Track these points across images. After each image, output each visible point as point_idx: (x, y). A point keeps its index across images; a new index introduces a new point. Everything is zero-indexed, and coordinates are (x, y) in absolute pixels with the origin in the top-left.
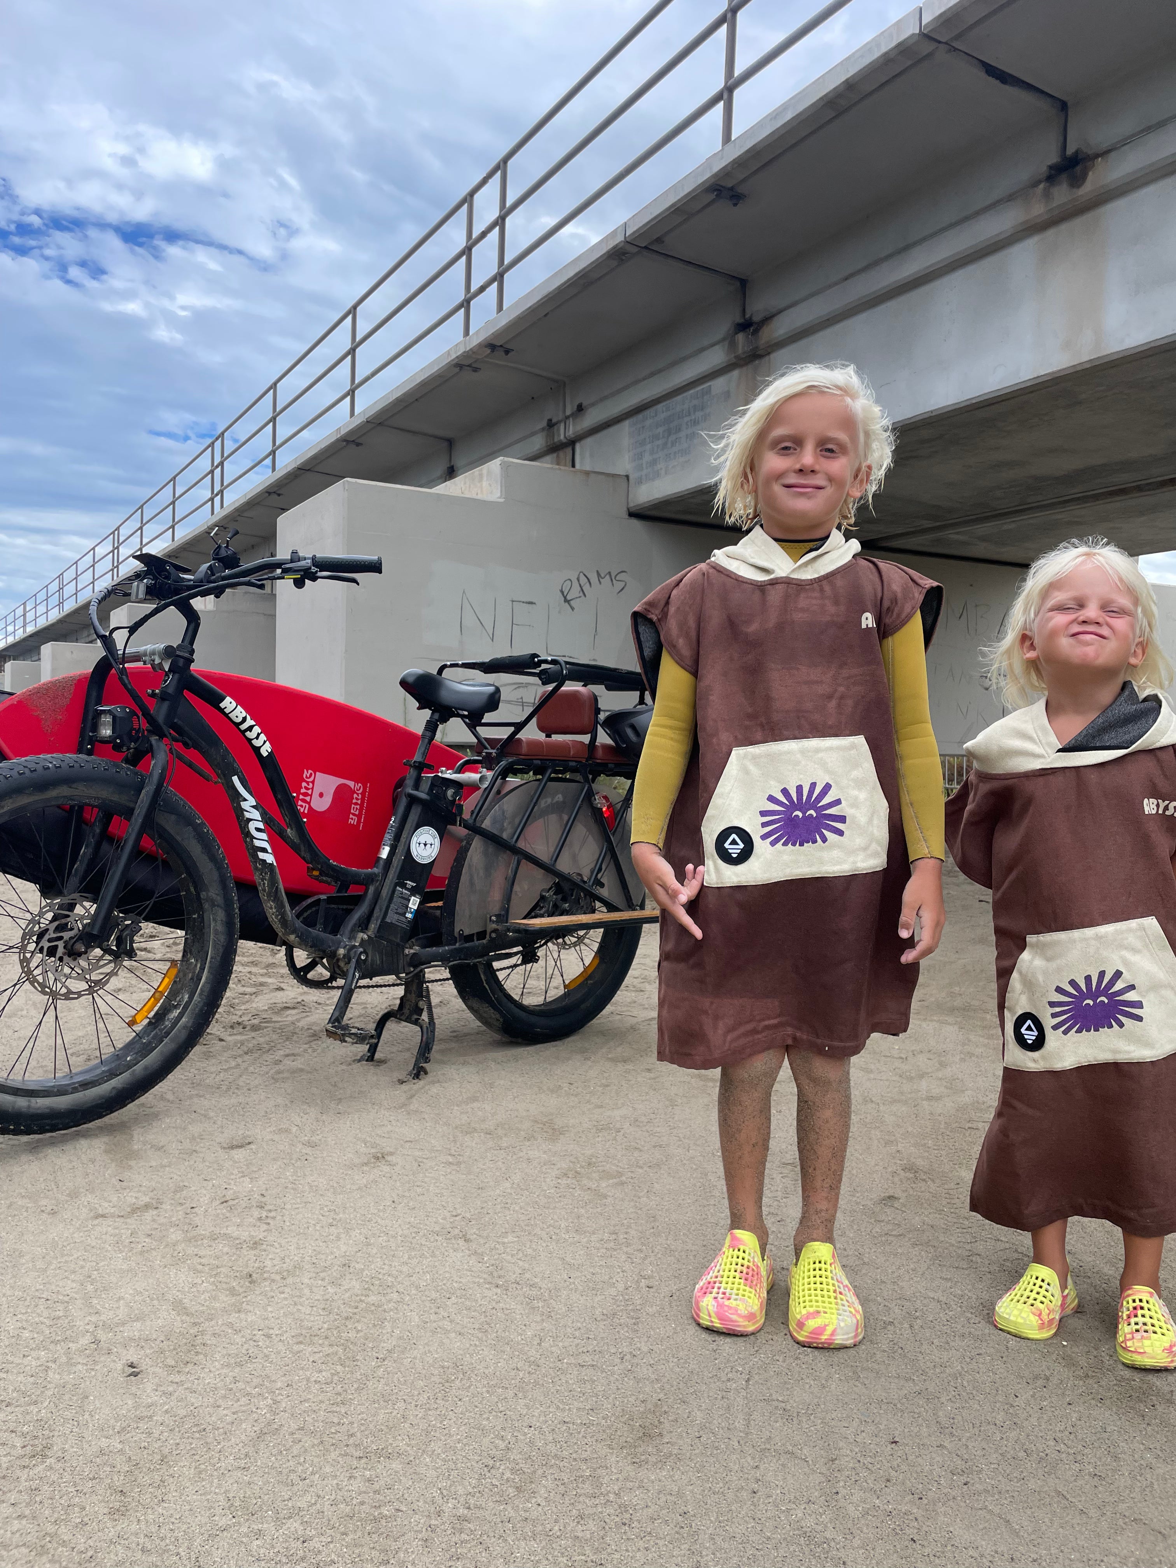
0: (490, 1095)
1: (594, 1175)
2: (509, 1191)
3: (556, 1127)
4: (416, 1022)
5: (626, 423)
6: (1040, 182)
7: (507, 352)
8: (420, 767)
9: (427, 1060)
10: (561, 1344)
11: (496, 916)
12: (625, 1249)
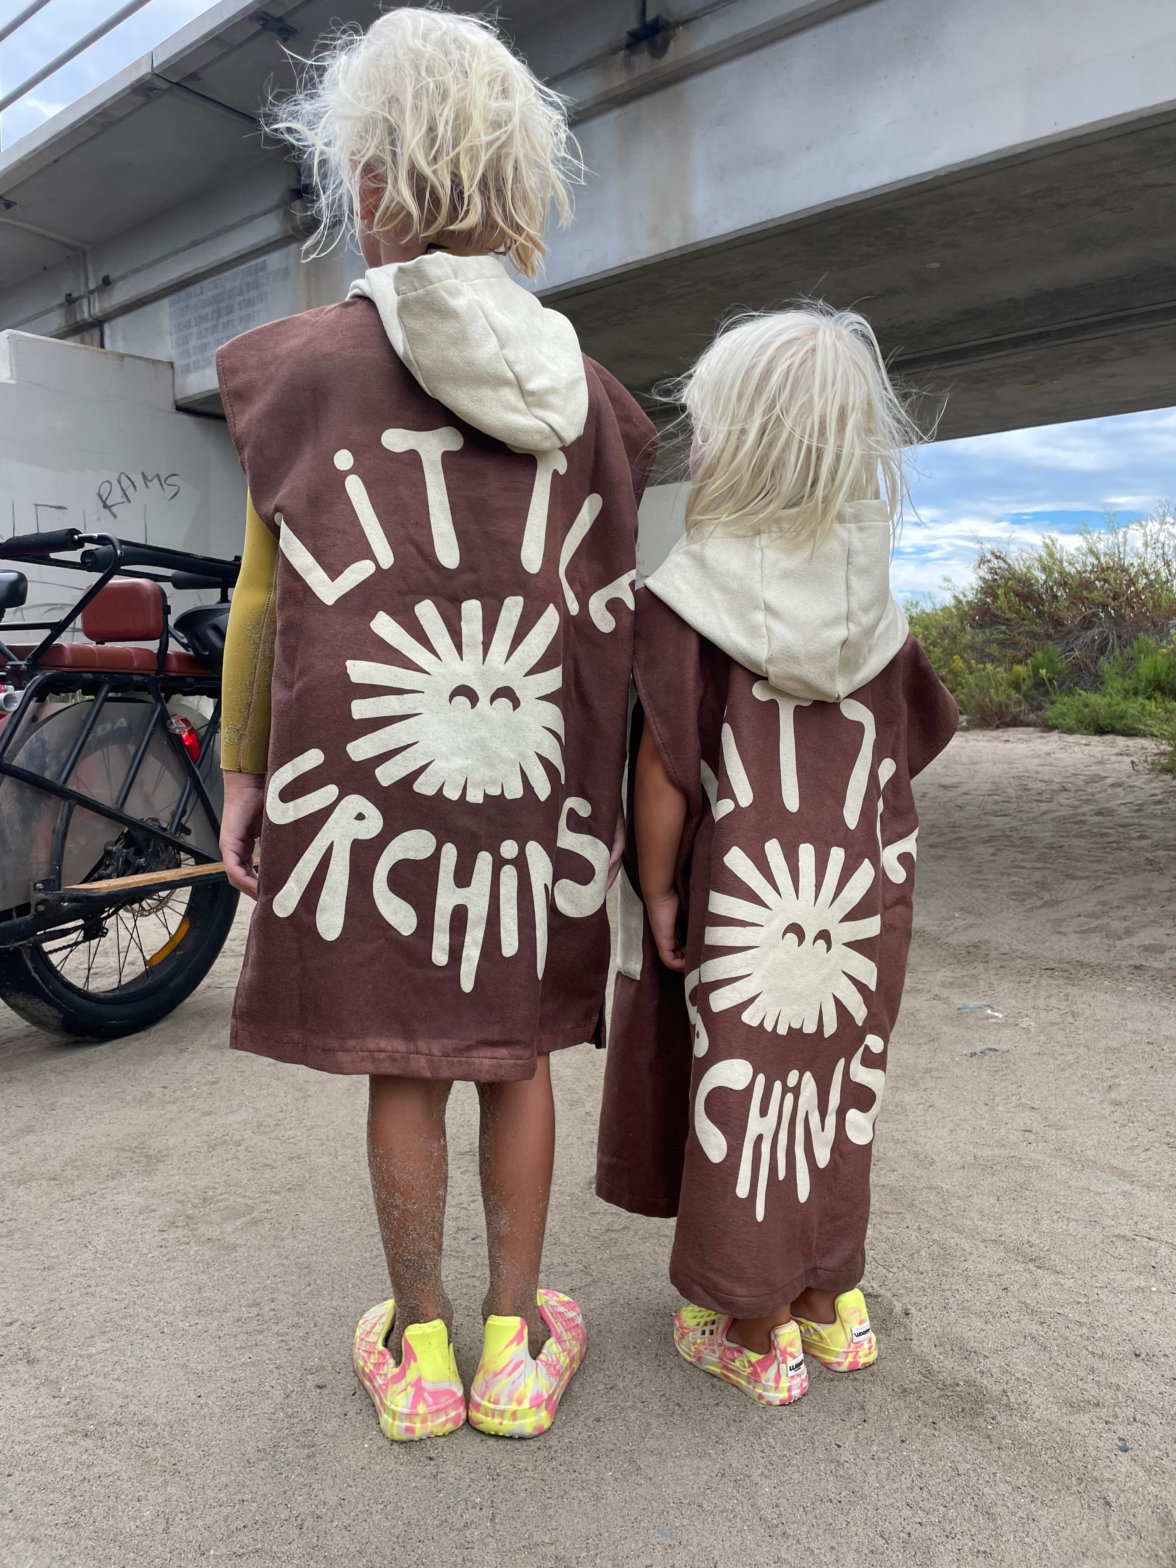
0: (51, 1121)
3: (151, 1152)
5: (165, 302)
6: (620, 49)
10: (200, 1523)
11: (42, 882)
12: (275, 1329)
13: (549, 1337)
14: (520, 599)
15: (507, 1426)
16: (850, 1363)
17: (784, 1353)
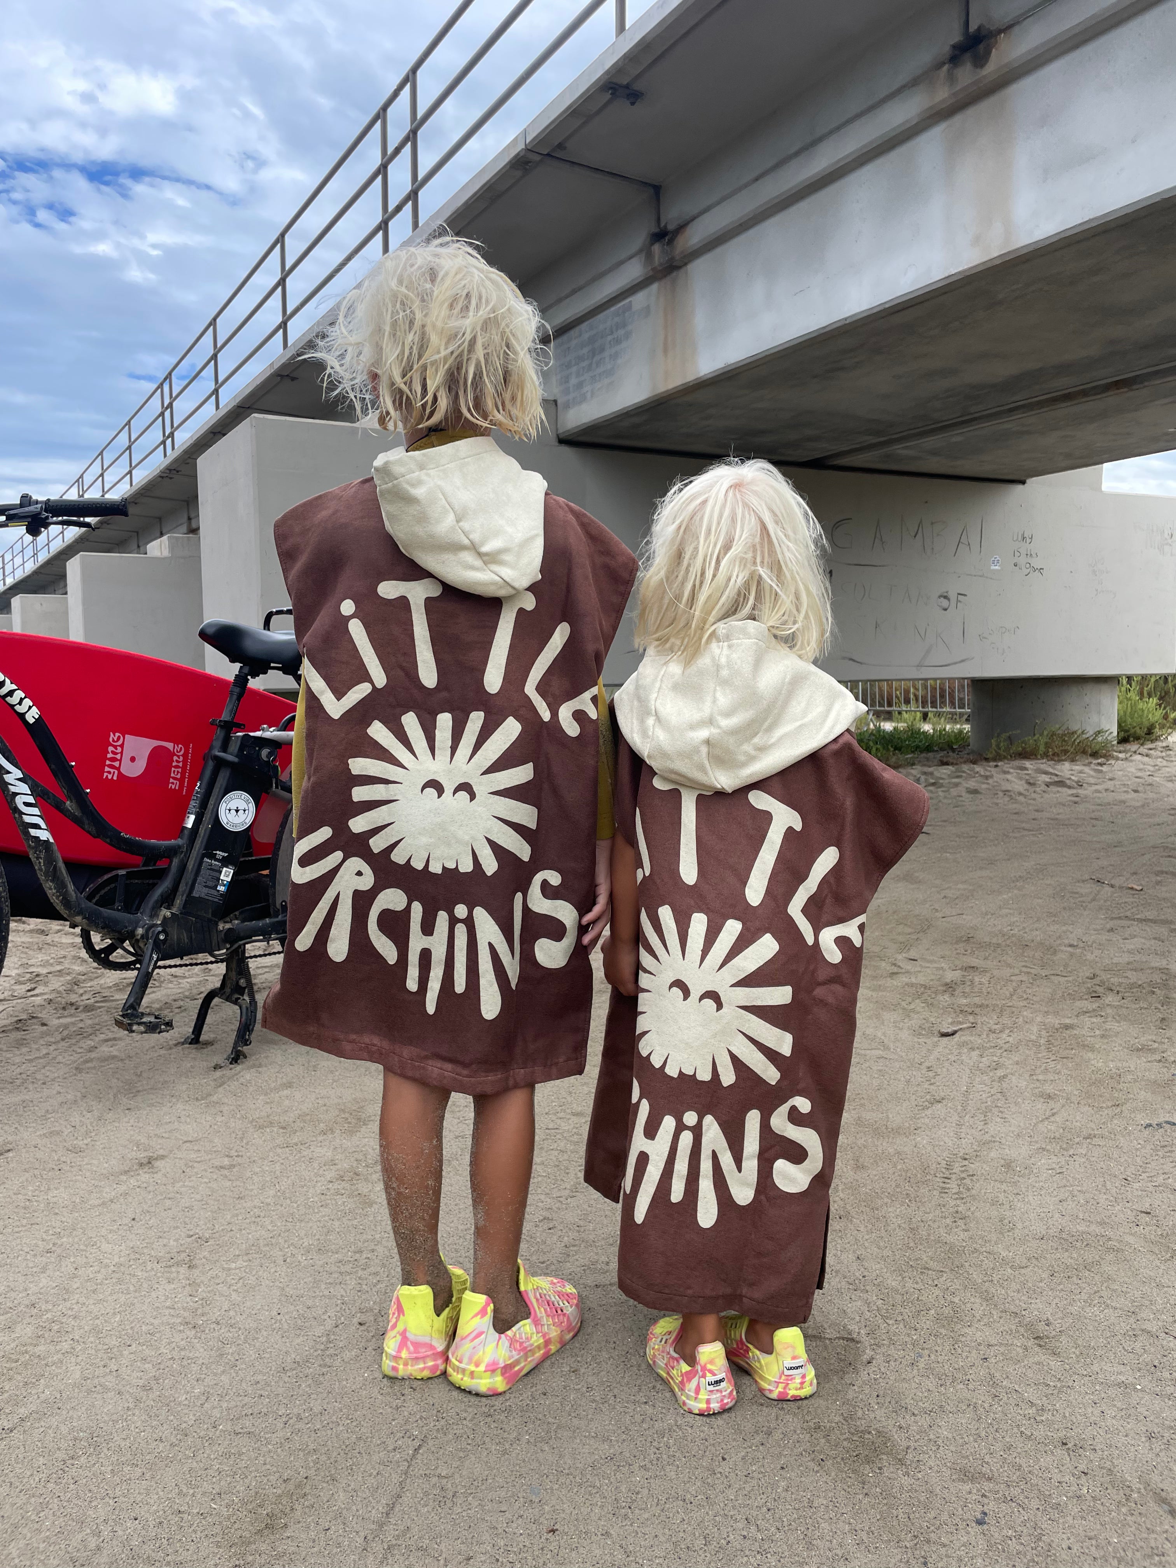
4: (235, 1002)
5: (552, 345)
6: (944, 64)
8: (229, 727)
9: (247, 1042)
12: (360, 1273)
13: (527, 1318)
14: (482, 714)
15: (466, 1382)
16: (780, 1392)
17: (704, 1369)
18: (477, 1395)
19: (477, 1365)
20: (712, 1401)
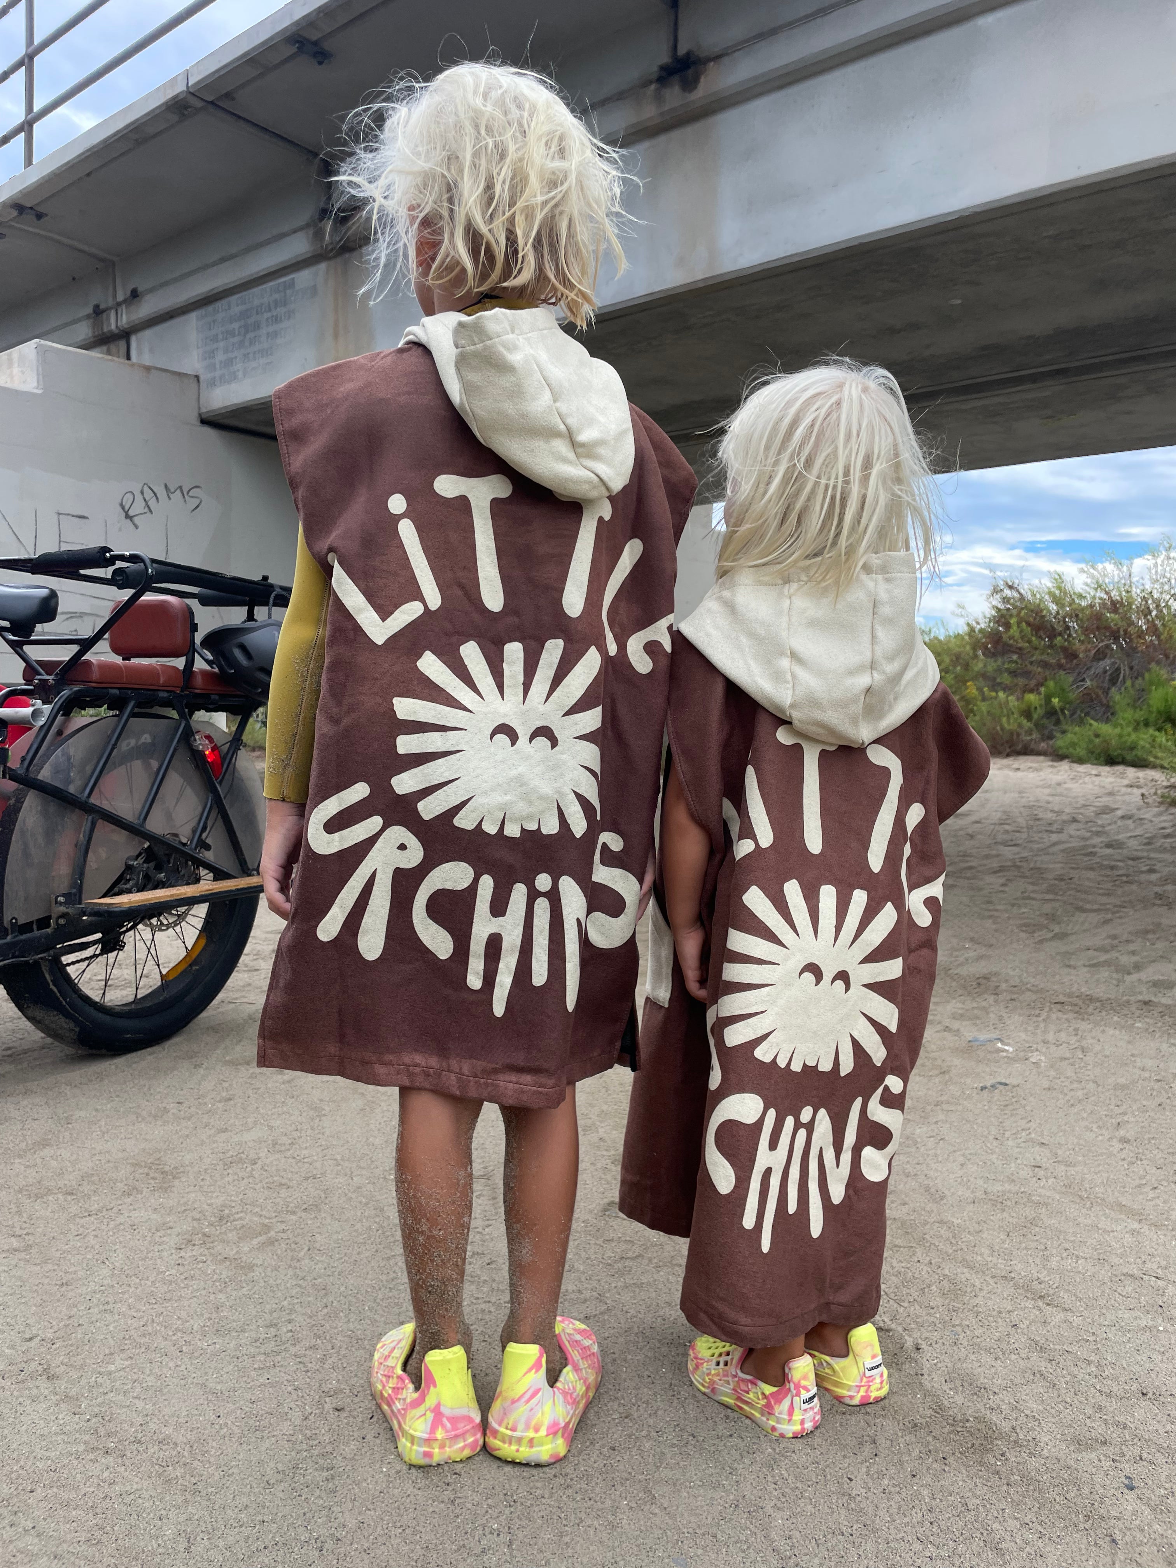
0: (67, 1134)
1: (230, 1235)
2: (108, 1281)
3: (167, 1168)
5: (193, 316)
6: (651, 82)
7: (39, 216)
10: (221, 1543)
11: (63, 895)
12: (293, 1350)
13: (566, 1365)
14: (560, 643)
15: (524, 1453)
16: (862, 1397)
17: (798, 1386)
18: (538, 1465)
19: (537, 1430)
20: (806, 1421)
